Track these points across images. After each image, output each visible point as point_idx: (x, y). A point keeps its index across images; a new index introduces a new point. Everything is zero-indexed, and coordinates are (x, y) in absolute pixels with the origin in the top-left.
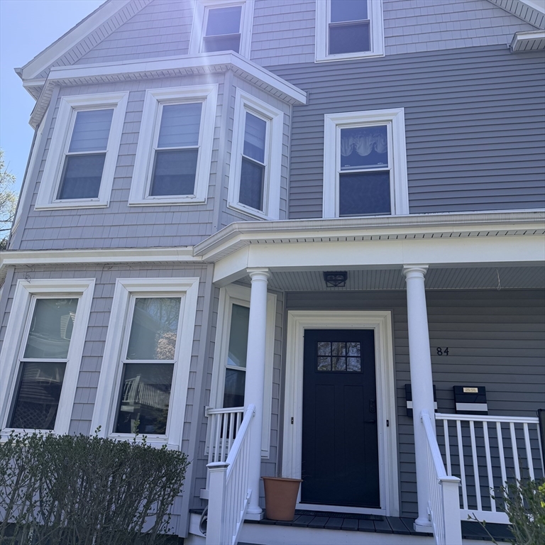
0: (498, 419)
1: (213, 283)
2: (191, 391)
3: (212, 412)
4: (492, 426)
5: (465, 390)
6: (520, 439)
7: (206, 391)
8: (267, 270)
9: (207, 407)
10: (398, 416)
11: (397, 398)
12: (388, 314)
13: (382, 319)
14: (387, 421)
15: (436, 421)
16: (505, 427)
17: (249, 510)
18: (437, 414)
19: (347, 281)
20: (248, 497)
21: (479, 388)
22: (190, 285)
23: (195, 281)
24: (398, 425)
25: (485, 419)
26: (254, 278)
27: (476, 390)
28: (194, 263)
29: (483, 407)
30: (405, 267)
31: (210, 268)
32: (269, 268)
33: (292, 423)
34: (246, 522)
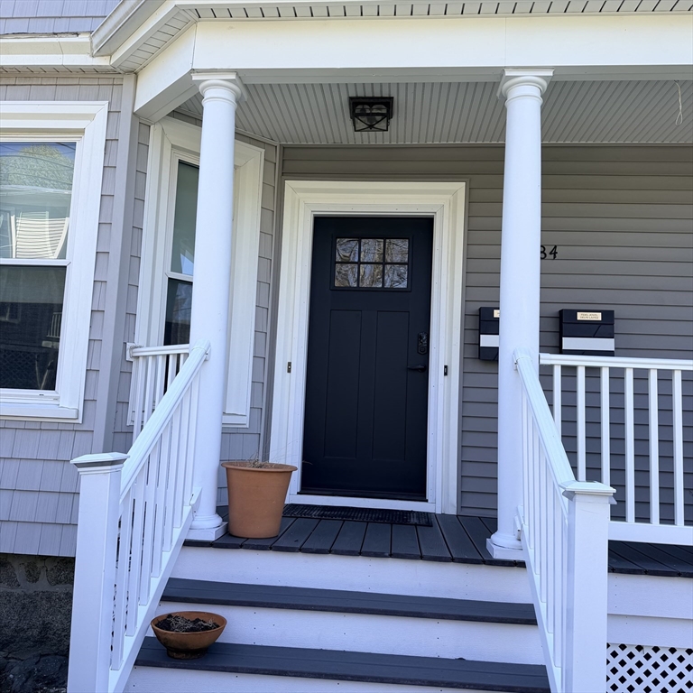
0: (629, 364)
1: (134, 114)
2: (97, 315)
3: (138, 352)
4: (617, 375)
5: (580, 316)
6: (666, 396)
7: (127, 317)
8: (233, 77)
9: (129, 345)
10: (464, 359)
11: (465, 330)
12: (460, 187)
13: (449, 196)
14: (446, 367)
15: (542, 367)
16: (641, 377)
17: (195, 523)
18: (543, 355)
19: (393, 121)
20: (193, 502)
21: (604, 313)
22: (91, 117)
23: (100, 109)
24: (464, 373)
25: (605, 363)
26: (207, 94)
27: (598, 317)
28: (97, 71)
29: (608, 344)
30: (508, 73)
31: (128, 82)
32: (236, 71)
33: (289, 371)
34: (188, 544)
